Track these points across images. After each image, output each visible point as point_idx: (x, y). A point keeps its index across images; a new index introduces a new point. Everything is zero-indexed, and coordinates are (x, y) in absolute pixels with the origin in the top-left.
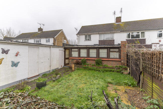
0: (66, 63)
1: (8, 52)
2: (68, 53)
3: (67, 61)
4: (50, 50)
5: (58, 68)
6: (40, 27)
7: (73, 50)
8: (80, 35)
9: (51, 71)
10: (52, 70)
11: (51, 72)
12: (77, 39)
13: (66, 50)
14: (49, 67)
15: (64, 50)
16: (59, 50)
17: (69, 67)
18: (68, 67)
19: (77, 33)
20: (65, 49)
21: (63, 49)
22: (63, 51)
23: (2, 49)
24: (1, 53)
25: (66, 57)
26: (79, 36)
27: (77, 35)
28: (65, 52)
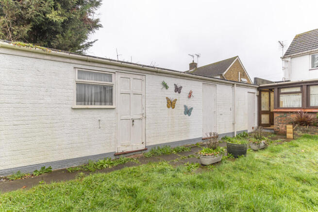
0: (262, 123)
1: (181, 91)
2: (267, 100)
3: (265, 119)
4: (234, 91)
5: (247, 130)
6: (193, 61)
7: (282, 91)
8: (292, 57)
9: (236, 134)
10: (237, 132)
11: (235, 136)
12: (284, 68)
13: (263, 93)
14: (232, 126)
15: (258, 93)
16: (248, 92)
17: (273, 131)
18: (269, 131)
19: (284, 53)
20: (260, 90)
21: (255, 91)
22: (256, 94)
23: (175, 84)
24: (174, 91)
25: (263, 109)
26: (289, 59)
27: (283, 58)
28: (259, 97)
